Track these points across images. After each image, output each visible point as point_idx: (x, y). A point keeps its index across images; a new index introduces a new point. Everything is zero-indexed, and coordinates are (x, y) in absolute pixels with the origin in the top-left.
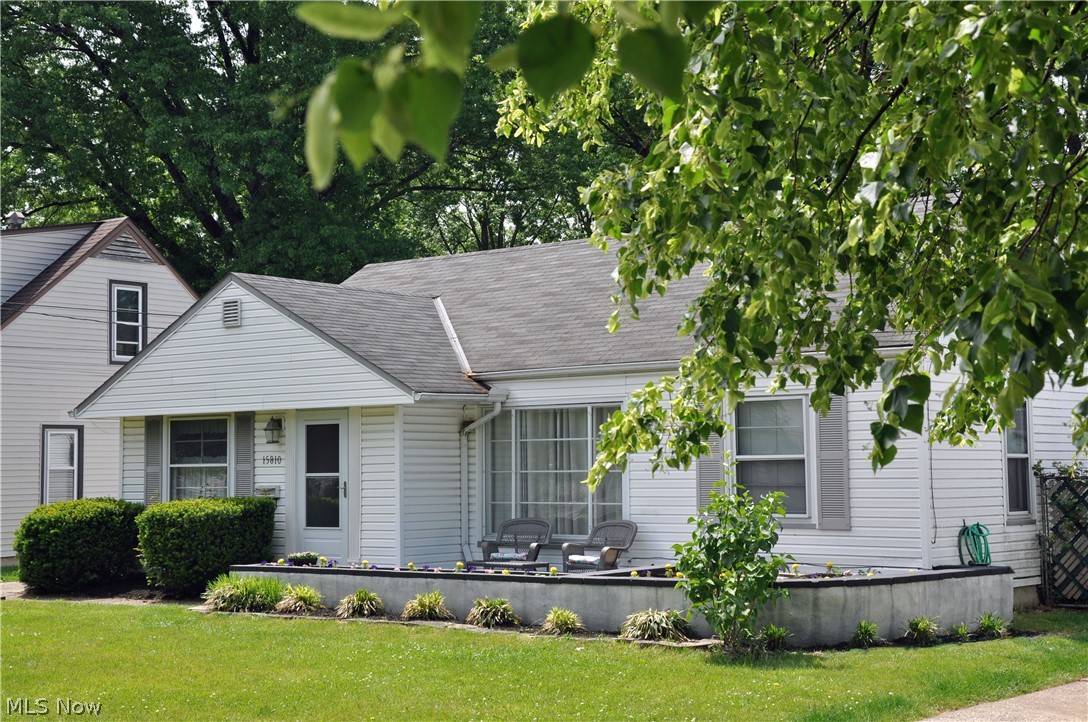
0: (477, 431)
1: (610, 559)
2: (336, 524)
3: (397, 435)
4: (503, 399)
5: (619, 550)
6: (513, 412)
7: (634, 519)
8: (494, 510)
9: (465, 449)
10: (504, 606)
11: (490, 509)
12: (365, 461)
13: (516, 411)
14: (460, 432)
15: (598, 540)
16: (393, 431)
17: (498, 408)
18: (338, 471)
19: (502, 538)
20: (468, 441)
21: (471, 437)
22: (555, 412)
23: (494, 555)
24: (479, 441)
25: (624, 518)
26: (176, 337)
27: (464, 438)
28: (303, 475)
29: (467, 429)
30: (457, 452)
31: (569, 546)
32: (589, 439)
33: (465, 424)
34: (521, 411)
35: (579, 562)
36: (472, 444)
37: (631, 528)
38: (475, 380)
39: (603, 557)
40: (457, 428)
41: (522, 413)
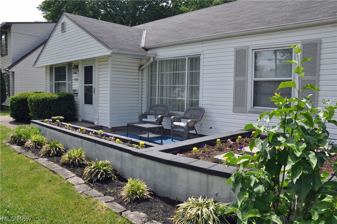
0: (145, 69)
1: (191, 125)
2: (92, 104)
3: (109, 69)
4: (154, 56)
5: (196, 121)
6: (158, 61)
7: (204, 107)
8: (151, 100)
9: (140, 76)
10: (105, 168)
11: (149, 99)
12: (100, 79)
13: (159, 61)
14: (139, 70)
15: (187, 116)
16: (108, 67)
17: (152, 59)
18: (92, 84)
19: (149, 111)
20: (142, 73)
21: (143, 72)
22: (174, 60)
23: (144, 120)
24: (146, 72)
25: (199, 106)
26: (52, 38)
27: (140, 72)
28: (83, 85)
29: (141, 69)
30: (138, 77)
31: (174, 118)
32: (186, 72)
33: (141, 66)
34: (161, 61)
35: (177, 126)
36: (143, 74)
37: (202, 111)
38: (144, 49)
39: (188, 124)
40: (137, 68)
41: (161, 62)
